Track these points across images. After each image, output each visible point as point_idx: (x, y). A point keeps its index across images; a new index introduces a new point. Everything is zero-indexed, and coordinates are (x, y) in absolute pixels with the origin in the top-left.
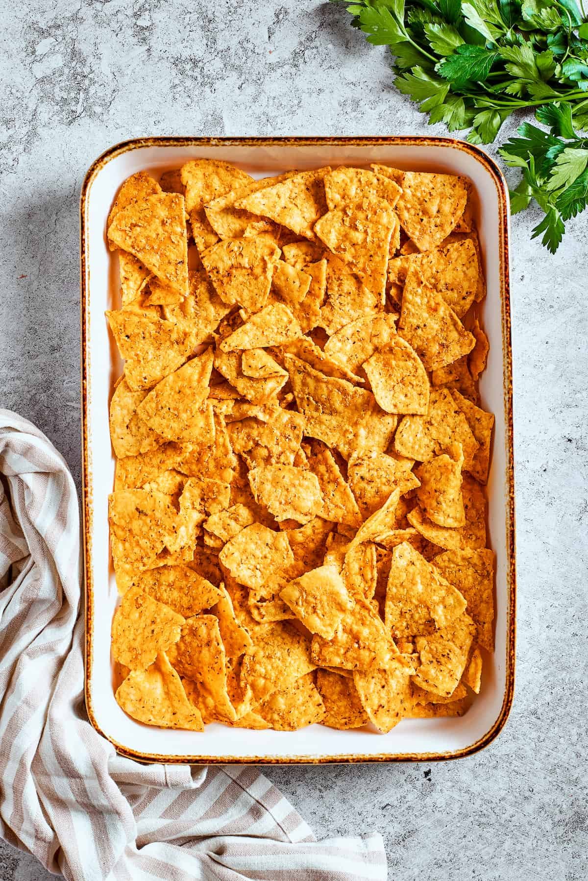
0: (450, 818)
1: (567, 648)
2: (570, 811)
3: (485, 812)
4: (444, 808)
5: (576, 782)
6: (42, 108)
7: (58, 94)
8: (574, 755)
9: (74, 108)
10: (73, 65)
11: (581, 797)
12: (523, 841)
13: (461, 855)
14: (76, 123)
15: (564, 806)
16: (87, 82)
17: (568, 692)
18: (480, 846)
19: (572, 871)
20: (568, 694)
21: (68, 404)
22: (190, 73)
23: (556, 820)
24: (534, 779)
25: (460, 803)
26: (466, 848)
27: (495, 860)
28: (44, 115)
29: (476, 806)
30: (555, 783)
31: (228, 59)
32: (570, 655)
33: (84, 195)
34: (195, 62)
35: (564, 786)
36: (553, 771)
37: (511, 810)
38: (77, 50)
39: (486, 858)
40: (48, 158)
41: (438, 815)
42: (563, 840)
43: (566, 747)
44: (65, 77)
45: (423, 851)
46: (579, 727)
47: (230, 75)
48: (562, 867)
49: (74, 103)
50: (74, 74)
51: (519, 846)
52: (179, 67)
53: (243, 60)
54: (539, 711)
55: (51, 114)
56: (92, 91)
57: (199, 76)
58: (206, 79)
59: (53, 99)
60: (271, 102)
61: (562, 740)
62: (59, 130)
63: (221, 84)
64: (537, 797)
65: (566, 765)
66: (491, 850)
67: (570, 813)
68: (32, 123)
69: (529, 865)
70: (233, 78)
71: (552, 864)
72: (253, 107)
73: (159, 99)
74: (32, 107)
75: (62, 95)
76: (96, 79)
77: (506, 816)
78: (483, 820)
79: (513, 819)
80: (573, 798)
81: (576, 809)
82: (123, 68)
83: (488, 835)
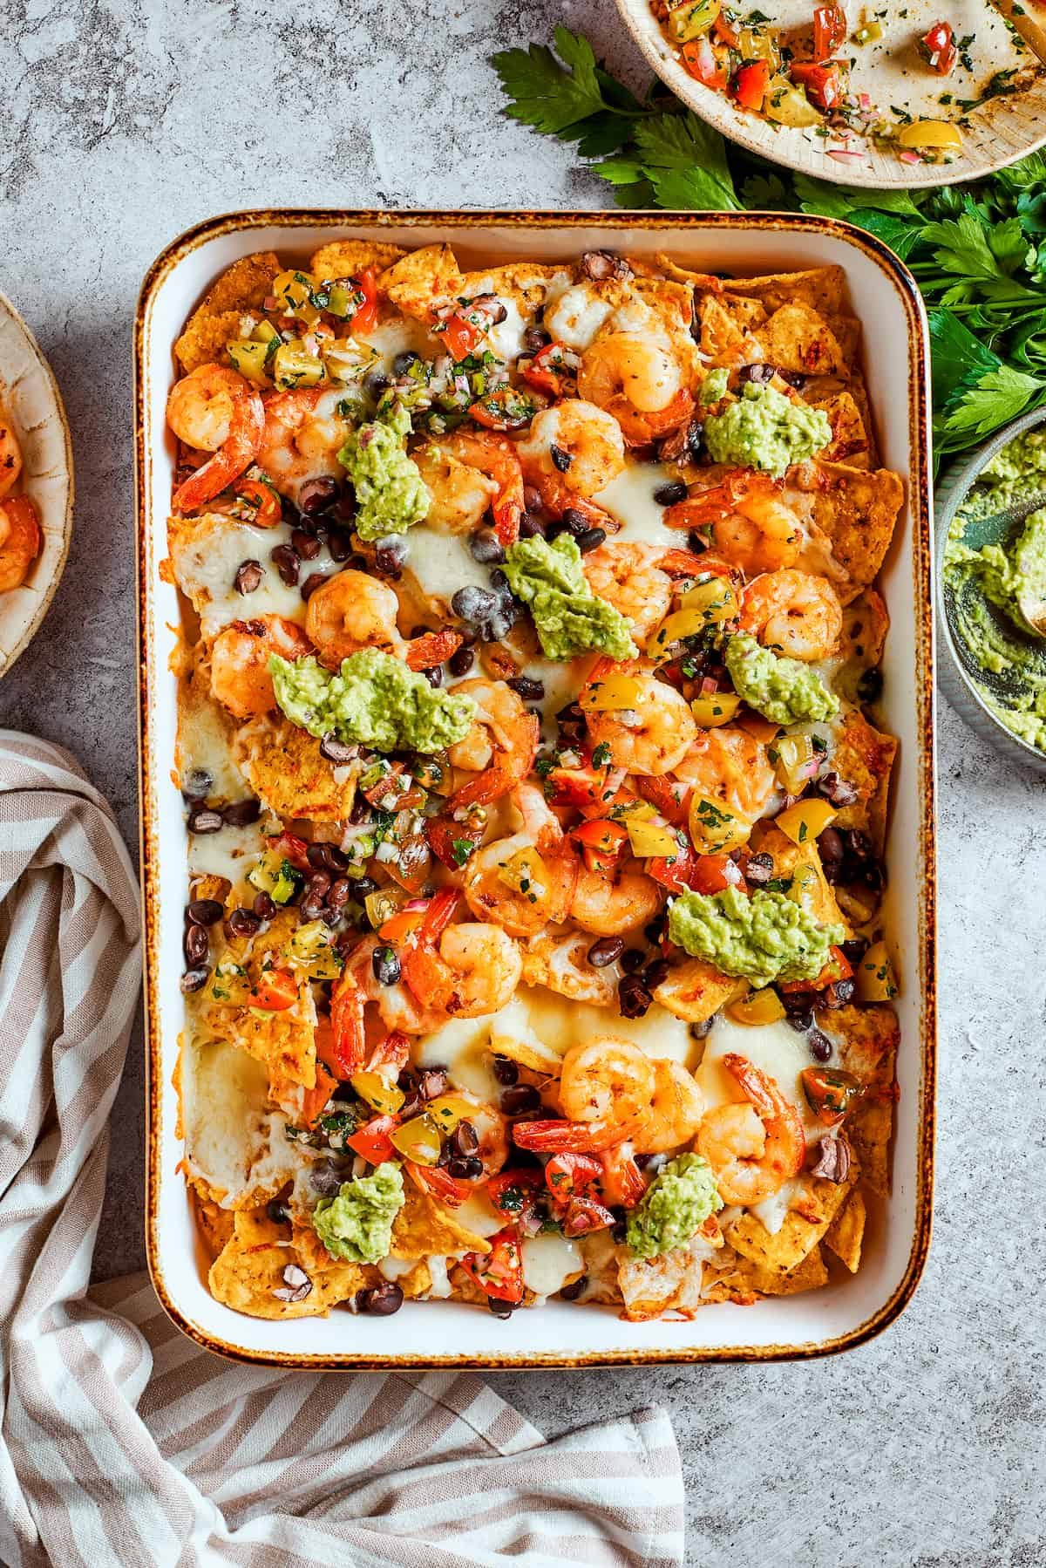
0: (790, 1400)
1: (999, 1095)
2: (1003, 1387)
3: (852, 1390)
4: (780, 1384)
5: (1015, 1334)
6: (39, 118)
7: (69, 92)
8: (1010, 1286)
9: (97, 118)
10: (95, 40)
11: (1022, 1362)
12: (920, 1441)
13: (810, 1468)
14: (102, 146)
15: (993, 1377)
16: (121, 70)
17: (999, 1175)
18: (843, 1451)
19: (1007, 1493)
20: (1000, 1177)
21: (93, 660)
22: (310, 53)
23: (979, 1402)
24: (941, 1331)
25: (807, 1375)
26: (819, 1455)
27: (871, 1476)
28: (42, 132)
29: (837, 1379)
30: (976, 1337)
31: (380, 28)
32: (1004, 1108)
33: (141, 316)
34: (319, 33)
35: (992, 1341)
36: (973, 1316)
37: (898, 1386)
38: (102, 10)
39: (853, 1471)
40: (51, 210)
41: (768, 1396)
42: (991, 1438)
43: (997, 1271)
44: (80, 60)
45: (743, 1461)
46: (1021, 1235)
47: (383, 58)
48: (990, 1486)
49: (97, 109)
50: (97, 56)
51: (913, 1451)
52: (291, 42)
53: (408, 30)
54: (949, 1209)
55: (55, 129)
56: (130, 86)
57: (327, 60)
58: (340, 64)
59: (58, 102)
60: (459, 107)
61: (989, 1260)
62: (70, 157)
63: (368, 73)
64: (943, 1363)
65: (996, 1304)
66: (863, 1458)
67: (1004, 1390)
68: (20, 146)
69: (932, 1482)
70: (389, 64)
71: (973, 1480)
72: (426, 116)
73: (254, 101)
74: (20, 116)
75: (76, 94)
76: (138, 64)
77: (890, 1397)
78: (849, 1404)
79: (903, 1401)
80: (1009, 1363)
81: (1014, 1381)
82: (188, 43)
83: (857, 1432)
